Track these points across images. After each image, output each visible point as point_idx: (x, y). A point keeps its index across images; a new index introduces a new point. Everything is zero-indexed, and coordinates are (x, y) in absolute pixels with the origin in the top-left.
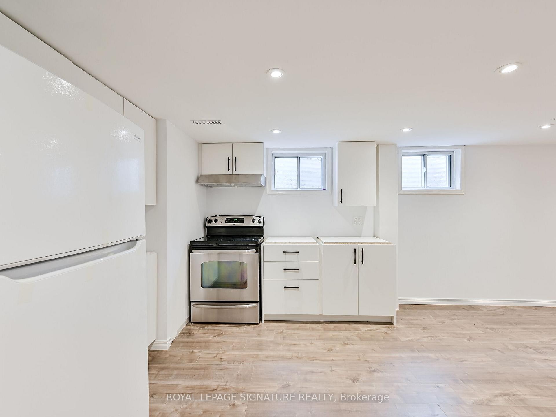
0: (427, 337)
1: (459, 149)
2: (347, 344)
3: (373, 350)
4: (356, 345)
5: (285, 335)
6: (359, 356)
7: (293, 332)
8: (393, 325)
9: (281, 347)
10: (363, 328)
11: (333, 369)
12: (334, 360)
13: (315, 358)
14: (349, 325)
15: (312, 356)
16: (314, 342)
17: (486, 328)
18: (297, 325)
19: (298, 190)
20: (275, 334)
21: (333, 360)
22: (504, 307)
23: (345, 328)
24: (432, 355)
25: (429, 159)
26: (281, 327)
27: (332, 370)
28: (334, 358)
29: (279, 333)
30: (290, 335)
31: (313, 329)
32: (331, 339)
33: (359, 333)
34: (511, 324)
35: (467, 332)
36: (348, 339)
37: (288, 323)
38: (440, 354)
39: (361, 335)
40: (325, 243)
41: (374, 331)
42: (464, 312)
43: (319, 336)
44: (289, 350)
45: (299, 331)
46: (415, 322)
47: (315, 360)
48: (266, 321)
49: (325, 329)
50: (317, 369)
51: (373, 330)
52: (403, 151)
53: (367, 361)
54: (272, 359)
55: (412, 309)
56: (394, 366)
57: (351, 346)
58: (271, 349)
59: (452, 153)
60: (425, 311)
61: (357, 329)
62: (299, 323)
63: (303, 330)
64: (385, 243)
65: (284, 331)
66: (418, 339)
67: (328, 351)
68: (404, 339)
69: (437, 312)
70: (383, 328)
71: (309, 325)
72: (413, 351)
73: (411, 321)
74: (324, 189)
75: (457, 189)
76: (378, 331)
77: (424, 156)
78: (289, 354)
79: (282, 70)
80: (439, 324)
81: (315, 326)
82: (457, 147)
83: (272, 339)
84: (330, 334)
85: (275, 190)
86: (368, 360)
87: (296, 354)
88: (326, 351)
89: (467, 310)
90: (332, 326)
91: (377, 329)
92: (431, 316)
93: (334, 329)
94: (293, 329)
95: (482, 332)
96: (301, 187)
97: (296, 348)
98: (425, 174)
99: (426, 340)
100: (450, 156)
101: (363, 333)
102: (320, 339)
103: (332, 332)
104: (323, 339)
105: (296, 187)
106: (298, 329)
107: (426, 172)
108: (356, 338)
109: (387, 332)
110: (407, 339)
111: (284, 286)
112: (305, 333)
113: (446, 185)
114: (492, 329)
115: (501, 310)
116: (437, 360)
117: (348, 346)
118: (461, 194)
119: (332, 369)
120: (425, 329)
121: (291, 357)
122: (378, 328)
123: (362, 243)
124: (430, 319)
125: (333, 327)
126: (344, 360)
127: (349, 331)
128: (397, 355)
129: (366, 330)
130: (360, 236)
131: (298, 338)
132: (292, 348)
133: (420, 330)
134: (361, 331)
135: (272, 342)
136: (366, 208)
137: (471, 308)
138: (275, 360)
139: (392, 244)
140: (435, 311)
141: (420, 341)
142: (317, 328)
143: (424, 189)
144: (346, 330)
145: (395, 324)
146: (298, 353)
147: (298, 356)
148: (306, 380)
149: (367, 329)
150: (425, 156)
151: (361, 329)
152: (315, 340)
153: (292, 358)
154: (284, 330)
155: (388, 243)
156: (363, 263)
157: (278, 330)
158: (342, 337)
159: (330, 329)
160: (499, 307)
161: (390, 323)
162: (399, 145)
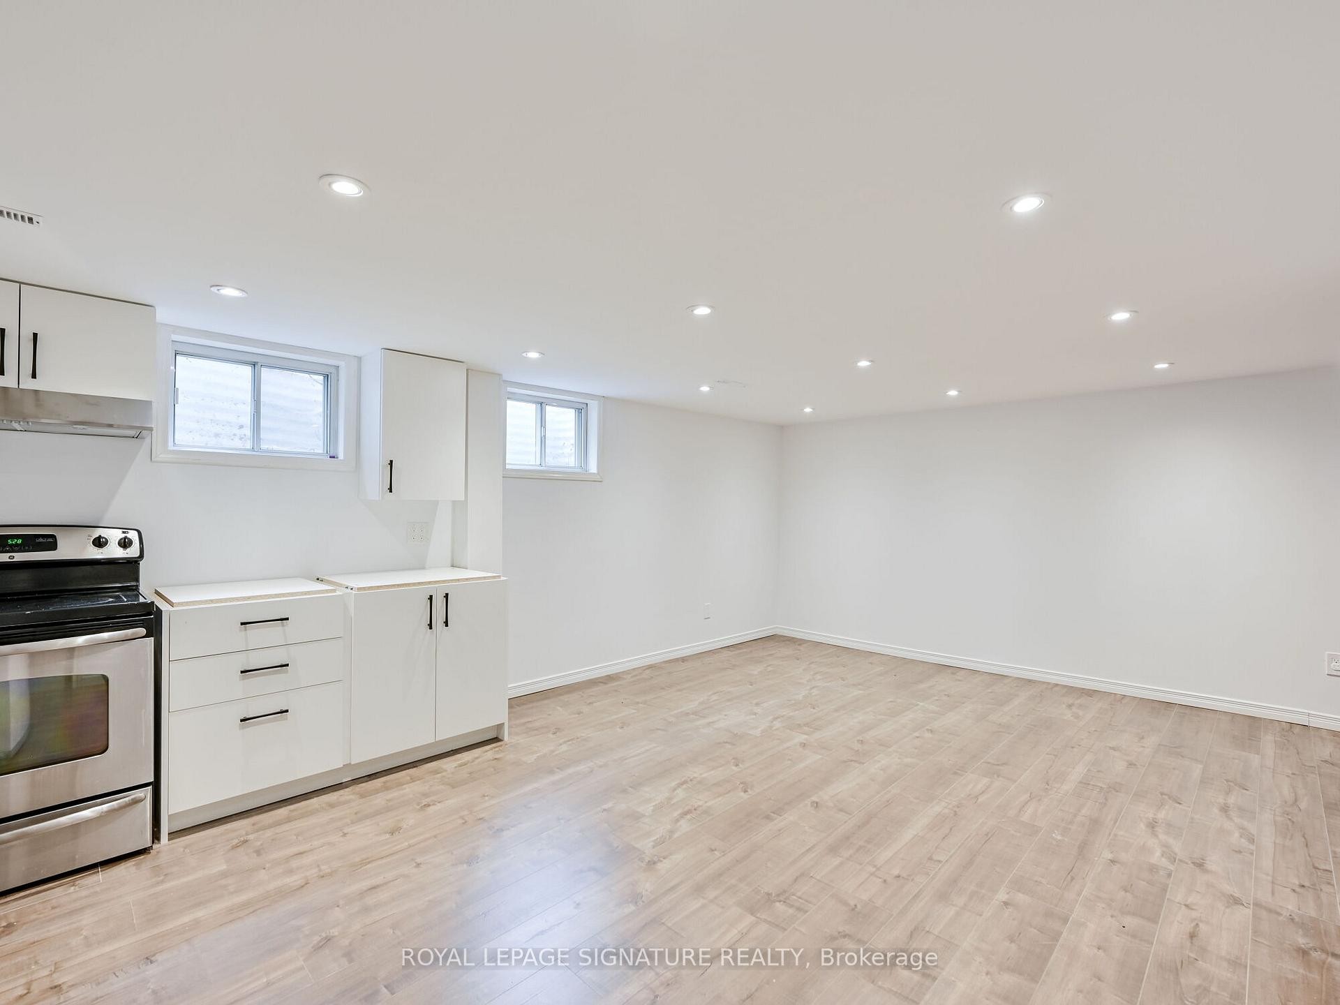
0: (565, 742)
1: (596, 402)
2: (429, 805)
3: (484, 796)
4: (447, 800)
5: (259, 843)
6: (462, 818)
7: (279, 829)
8: (502, 741)
9: (263, 875)
10: (448, 764)
11: (419, 862)
12: (413, 846)
13: (368, 858)
14: (415, 769)
15: (357, 859)
16: (351, 829)
17: (638, 703)
18: (282, 812)
19: (254, 453)
20: (223, 854)
21: (410, 846)
22: (650, 667)
23: (409, 778)
24: (582, 768)
25: (549, 409)
26: (234, 831)
27: (418, 865)
28: (412, 842)
29: (235, 847)
30: (273, 840)
31: (332, 806)
32: (388, 809)
33: (444, 776)
34: (663, 689)
35: (615, 717)
36: (425, 795)
37: (252, 816)
38: (592, 761)
39: (449, 778)
40: (359, 589)
41: (472, 762)
42: (602, 687)
43: (356, 813)
44: (291, 872)
45: (293, 823)
46: (537, 724)
47: (369, 863)
48: (173, 835)
49: (362, 796)
50: (384, 878)
51: (468, 762)
52: (509, 389)
53: (480, 819)
54: (251, 910)
55: (523, 704)
56: (530, 808)
57: (439, 806)
58: (232, 890)
59: (584, 406)
60: (546, 702)
61: (436, 772)
62: (286, 806)
63: (302, 816)
64: (485, 578)
65: (251, 837)
66: (553, 751)
67: (392, 833)
68: (531, 759)
69: (565, 698)
70: (487, 753)
71: (315, 802)
72: (551, 772)
73: (530, 725)
74: (334, 457)
75: (591, 471)
76: (480, 760)
77: (541, 404)
78: (294, 880)
79: (366, 185)
80: (574, 716)
81: (335, 797)
82: (593, 397)
83: (224, 867)
84: (379, 800)
85: (175, 448)
86: (482, 816)
87: (316, 870)
88: (388, 836)
89: (605, 683)
90: (378, 782)
91: (477, 758)
92: (559, 708)
93: (386, 788)
94: (278, 823)
95: (634, 711)
96: (264, 446)
97: (307, 860)
98: (543, 440)
99: (564, 748)
100: (581, 410)
101: (453, 773)
102: (360, 818)
103: (379, 795)
104: (367, 817)
105: (249, 445)
106: (289, 820)
107: (545, 436)
108: (443, 787)
109: (497, 757)
110: (535, 756)
111: (242, 718)
112: (313, 820)
113: (574, 463)
114: (645, 703)
115: (648, 672)
116: (592, 771)
117: (432, 809)
118: (596, 481)
119: (416, 863)
120: (557, 730)
121: (303, 884)
122: (476, 755)
123: (444, 581)
124: (557, 712)
125: (379, 785)
126: (435, 837)
127: (422, 779)
128: (529, 788)
129: (456, 767)
130: (422, 567)
131: (300, 838)
132: (294, 863)
133: (551, 736)
134: (446, 771)
135: (224, 875)
136: (436, 503)
137: (609, 679)
138: (260, 909)
139: (503, 578)
140: (561, 698)
141: (557, 752)
142: (342, 799)
143: (541, 468)
144: (413, 780)
145: (506, 738)
146: (318, 866)
147: (321, 874)
148: (366, 910)
149: (455, 764)
150: (544, 405)
151: (444, 767)
152: (348, 825)
153: (306, 884)
154: (247, 834)
155: (494, 577)
156: (447, 626)
157: (228, 841)
158: (411, 796)
159: (377, 791)
160: (644, 668)
161: (496, 740)
162: (505, 377)
